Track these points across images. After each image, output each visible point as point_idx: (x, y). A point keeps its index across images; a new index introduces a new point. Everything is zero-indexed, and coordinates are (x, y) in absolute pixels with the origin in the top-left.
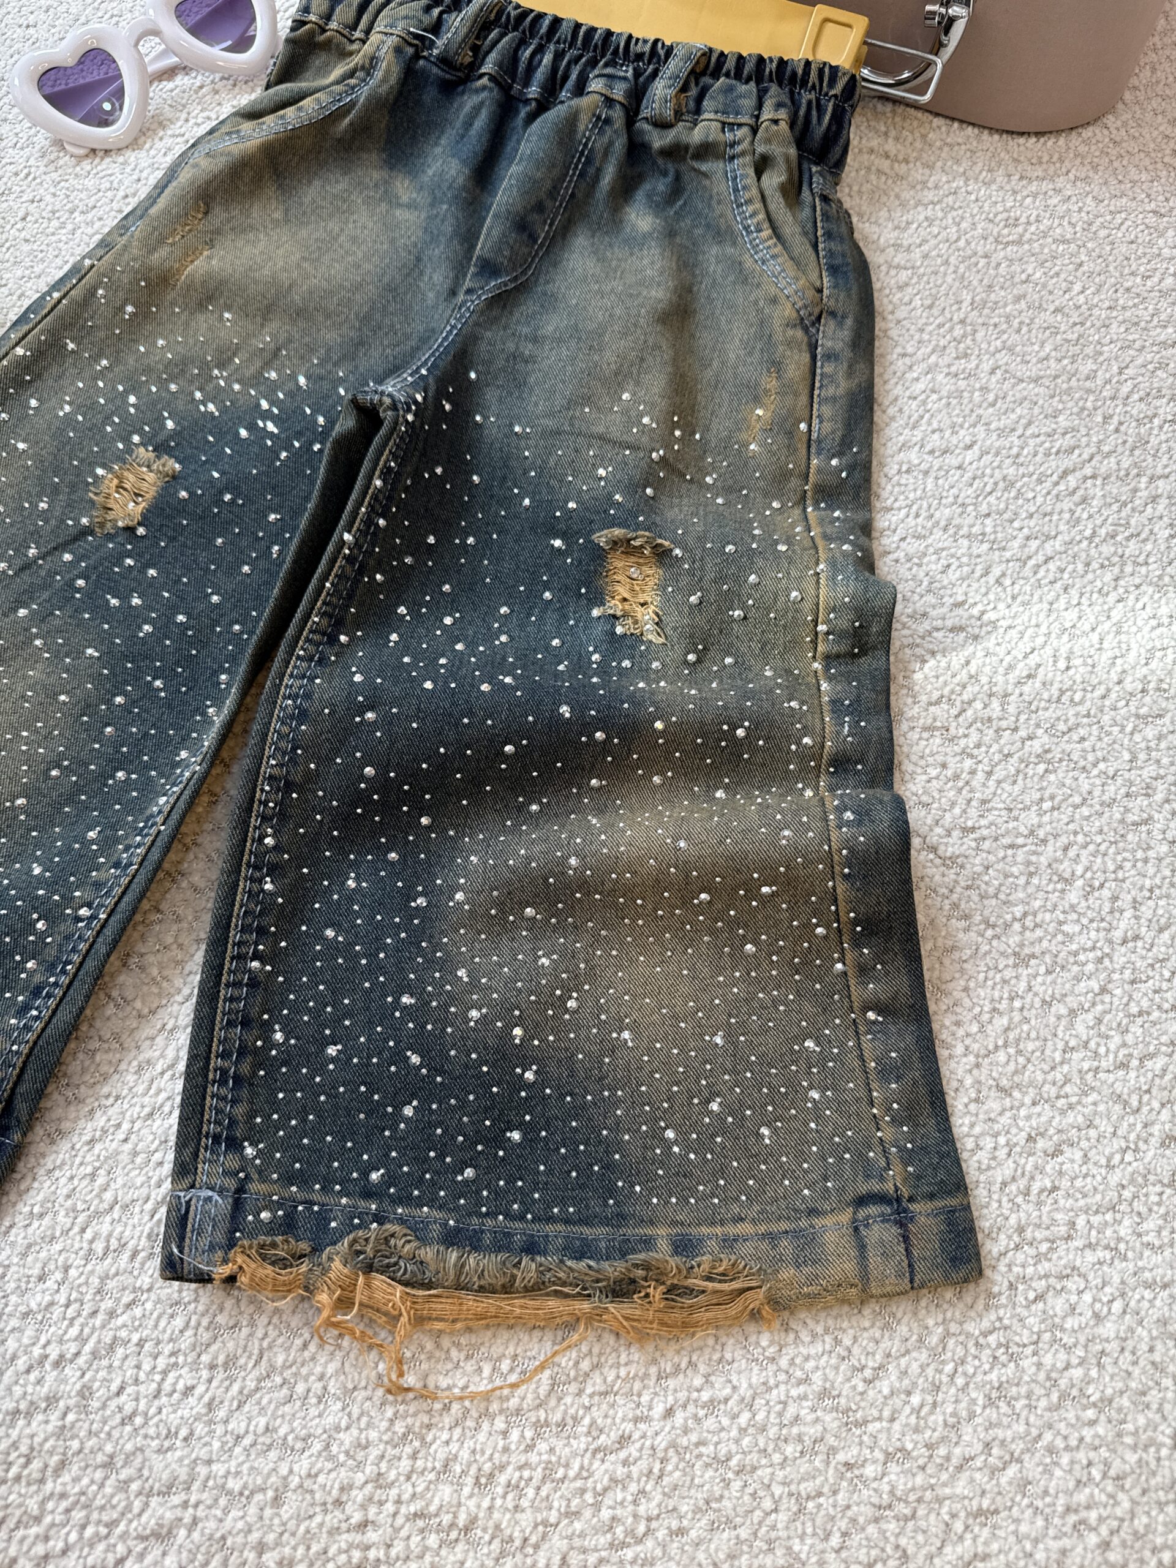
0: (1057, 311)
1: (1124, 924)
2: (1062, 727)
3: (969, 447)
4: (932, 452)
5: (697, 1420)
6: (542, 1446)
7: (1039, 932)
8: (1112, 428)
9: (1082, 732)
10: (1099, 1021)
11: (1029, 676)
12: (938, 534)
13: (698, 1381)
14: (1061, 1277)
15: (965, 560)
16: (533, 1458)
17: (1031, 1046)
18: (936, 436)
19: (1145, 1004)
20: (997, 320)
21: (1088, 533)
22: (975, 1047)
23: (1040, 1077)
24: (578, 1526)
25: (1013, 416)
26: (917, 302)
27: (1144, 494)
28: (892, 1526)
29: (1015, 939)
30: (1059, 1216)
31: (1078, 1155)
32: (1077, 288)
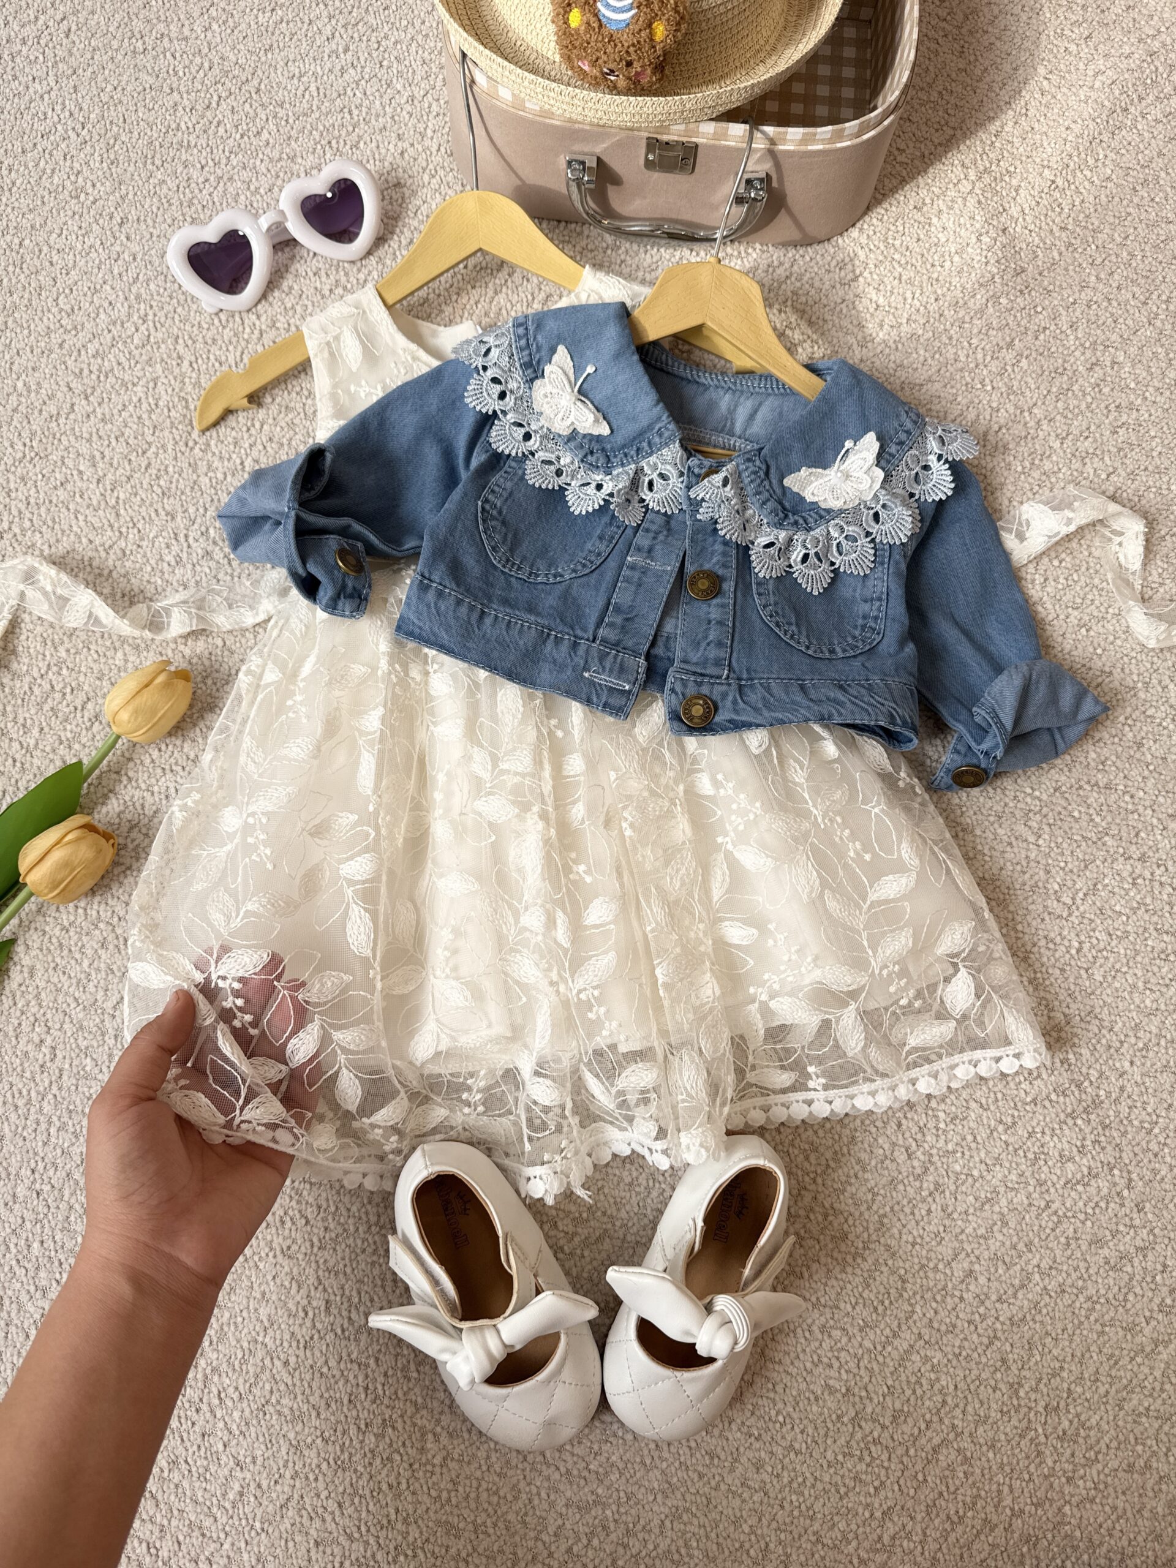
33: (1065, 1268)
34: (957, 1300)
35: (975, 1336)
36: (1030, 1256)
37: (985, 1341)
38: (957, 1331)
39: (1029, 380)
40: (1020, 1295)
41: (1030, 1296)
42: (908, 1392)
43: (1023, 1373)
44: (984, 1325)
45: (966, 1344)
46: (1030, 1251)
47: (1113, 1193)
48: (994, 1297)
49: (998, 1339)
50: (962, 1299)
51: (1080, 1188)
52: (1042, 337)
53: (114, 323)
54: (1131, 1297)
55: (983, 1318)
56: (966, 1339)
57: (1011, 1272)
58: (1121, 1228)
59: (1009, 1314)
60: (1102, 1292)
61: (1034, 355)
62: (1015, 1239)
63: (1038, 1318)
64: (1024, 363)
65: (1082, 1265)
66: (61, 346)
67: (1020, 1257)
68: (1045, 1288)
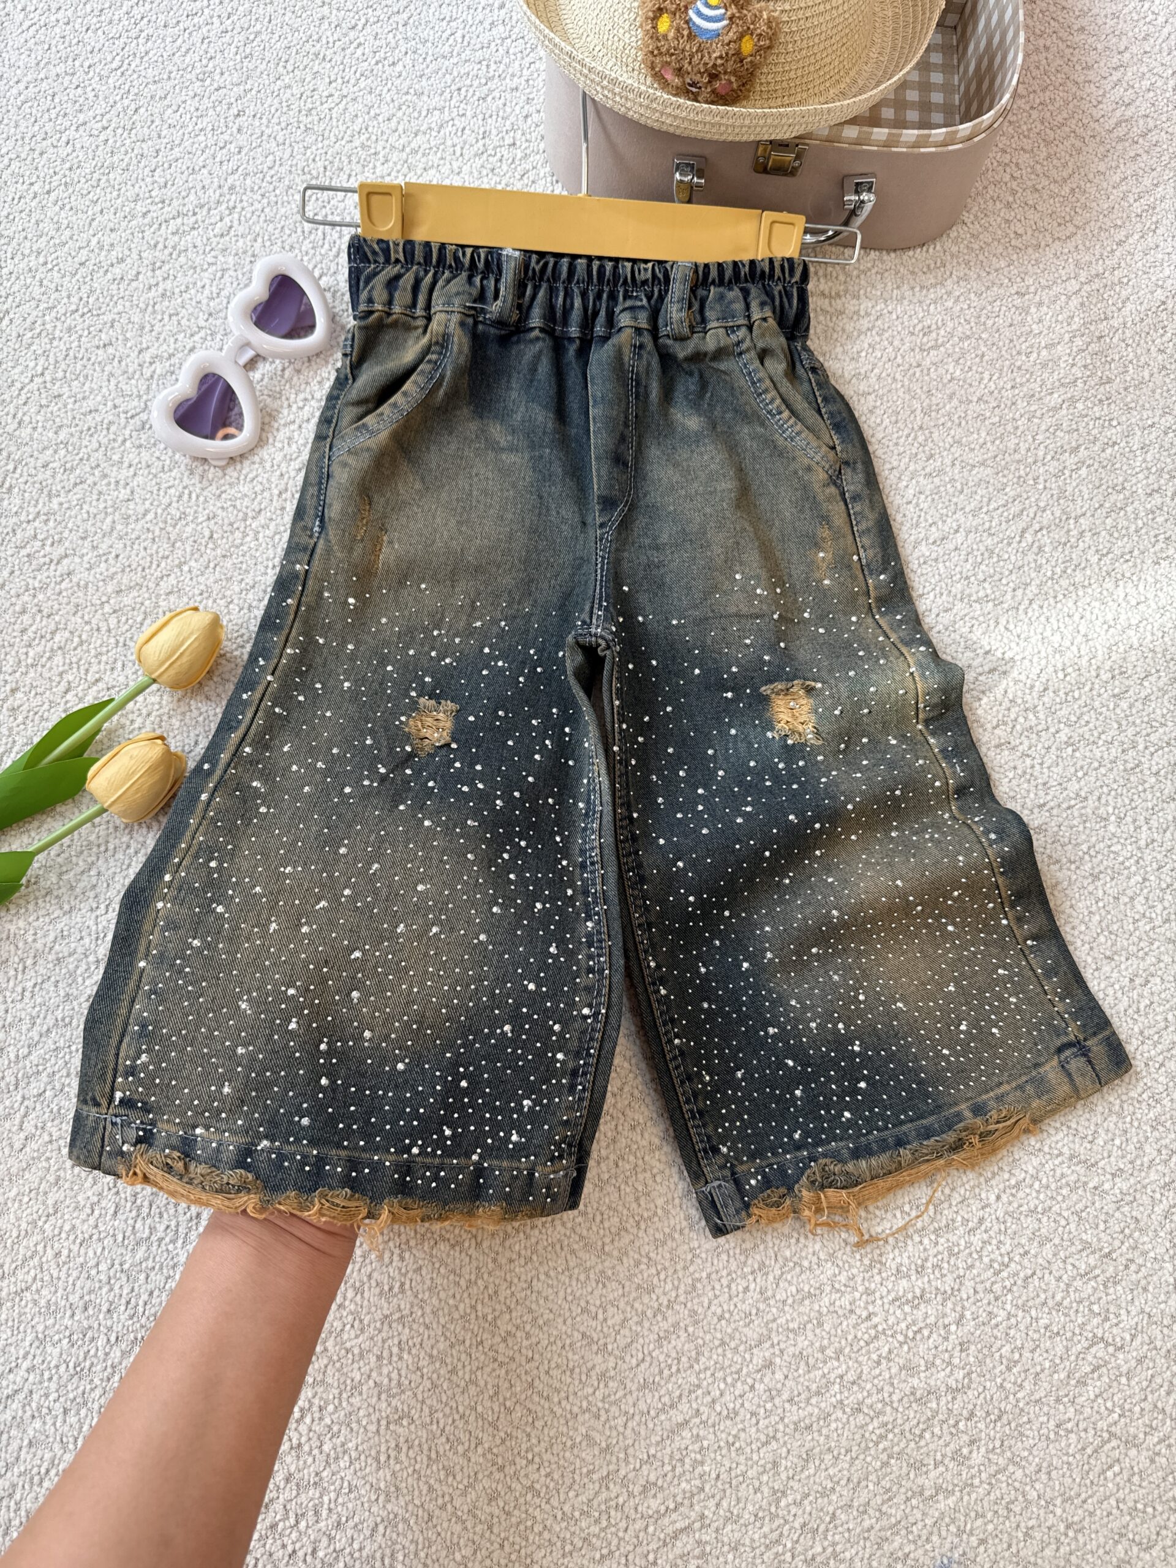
0: (979, 399)
1: (1144, 835)
2: (1073, 718)
3: (957, 531)
4: (934, 542)
5: (1013, 1195)
6: (942, 1240)
7: (1100, 857)
8: (1041, 487)
9: (1086, 718)
10: (1147, 899)
11: (1045, 690)
12: (959, 605)
13: (1006, 1176)
14: (1169, 1050)
15: (981, 619)
16: (940, 1248)
17: (1115, 927)
18: (934, 529)
19: (1169, 880)
20: (942, 420)
21: (1049, 574)
22: (1087, 938)
23: (1125, 943)
24: (975, 1272)
25: (978, 497)
26: (886, 422)
27: (1074, 533)
28: (1126, 1209)
29: (1088, 866)
30: (1158, 1018)
31: (1158, 980)
32: (986, 376)
33: (869, 1386)
34: (747, 1388)
35: (754, 1430)
36: (836, 1364)
37: (763, 1438)
38: (738, 1419)
39: (1084, 489)
40: (814, 1401)
41: (823, 1405)
42: (668, 1468)
43: (791, 1483)
44: (767, 1421)
45: (742, 1435)
46: (838, 1359)
47: (940, 1323)
48: (785, 1396)
49: (777, 1440)
50: (752, 1387)
51: (907, 1309)
52: (1109, 451)
53: (202, 207)
54: (927, 1435)
55: (768, 1414)
56: (744, 1430)
57: (812, 1375)
58: (938, 1362)
59: (795, 1418)
60: (900, 1421)
61: (1096, 465)
62: (826, 1342)
63: (824, 1431)
64: (1083, 472)
65: (887, 1388)
66: (145, 215)
67: (825, 1362)
68: (841, 1402)
